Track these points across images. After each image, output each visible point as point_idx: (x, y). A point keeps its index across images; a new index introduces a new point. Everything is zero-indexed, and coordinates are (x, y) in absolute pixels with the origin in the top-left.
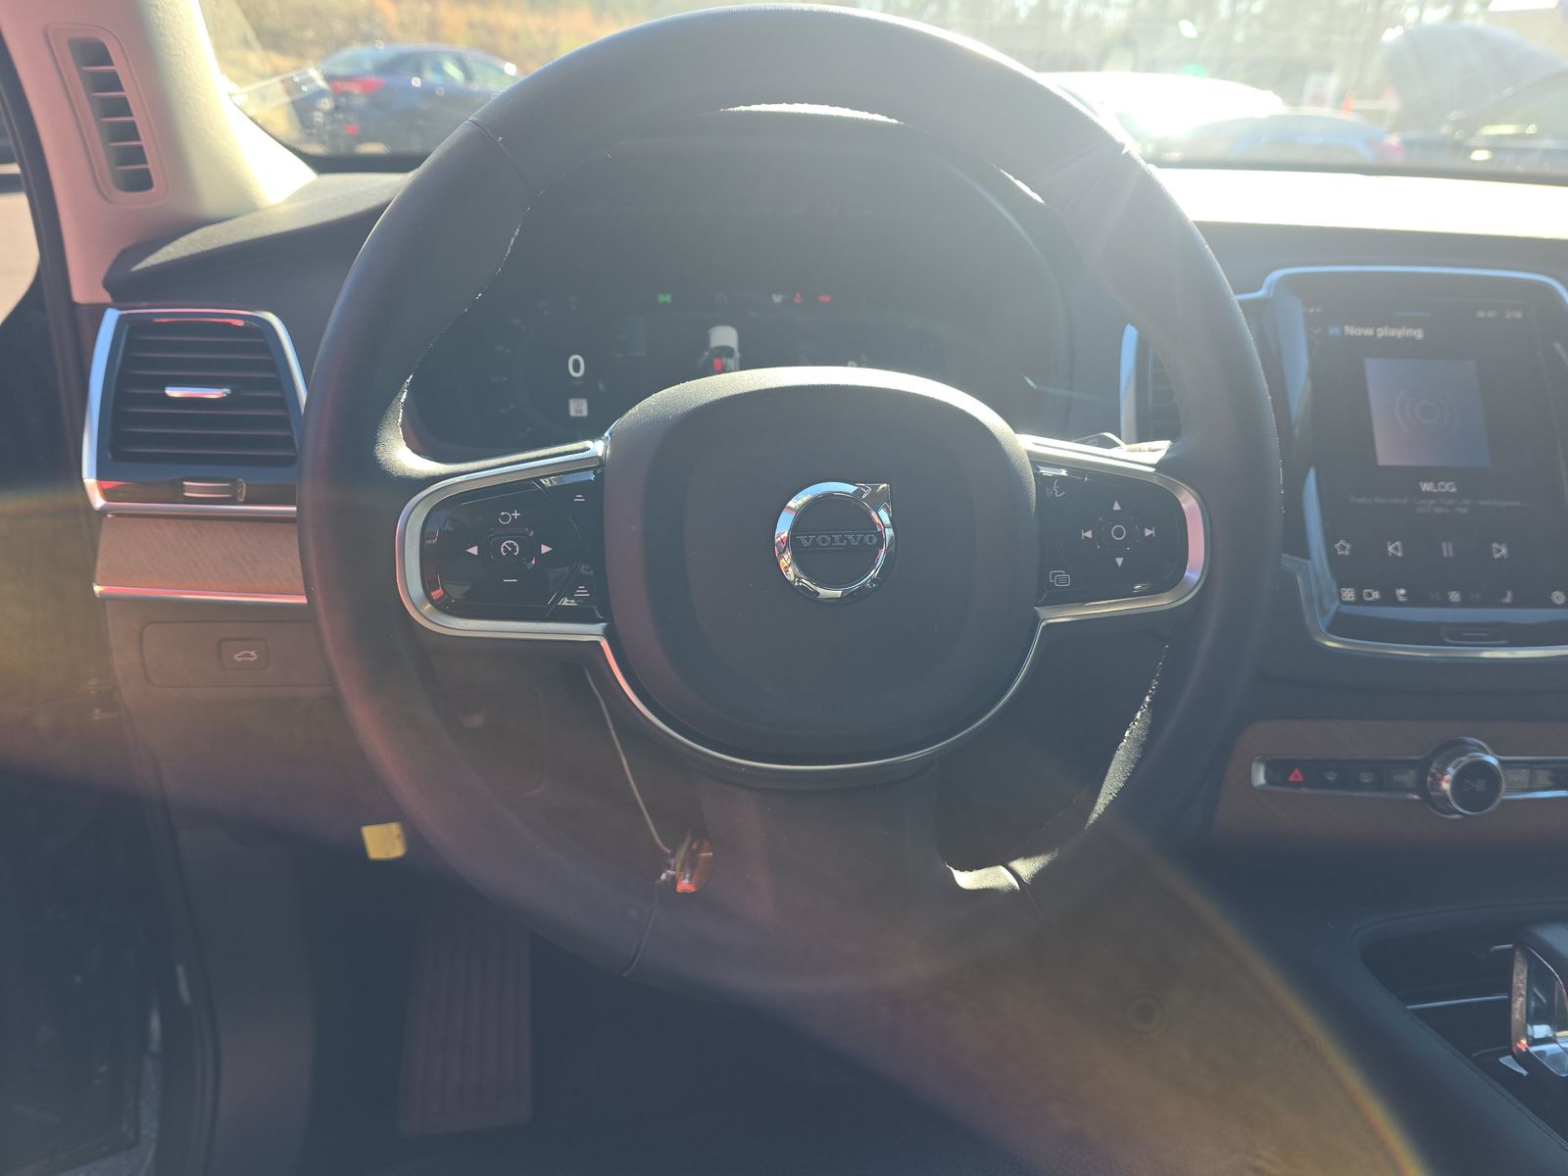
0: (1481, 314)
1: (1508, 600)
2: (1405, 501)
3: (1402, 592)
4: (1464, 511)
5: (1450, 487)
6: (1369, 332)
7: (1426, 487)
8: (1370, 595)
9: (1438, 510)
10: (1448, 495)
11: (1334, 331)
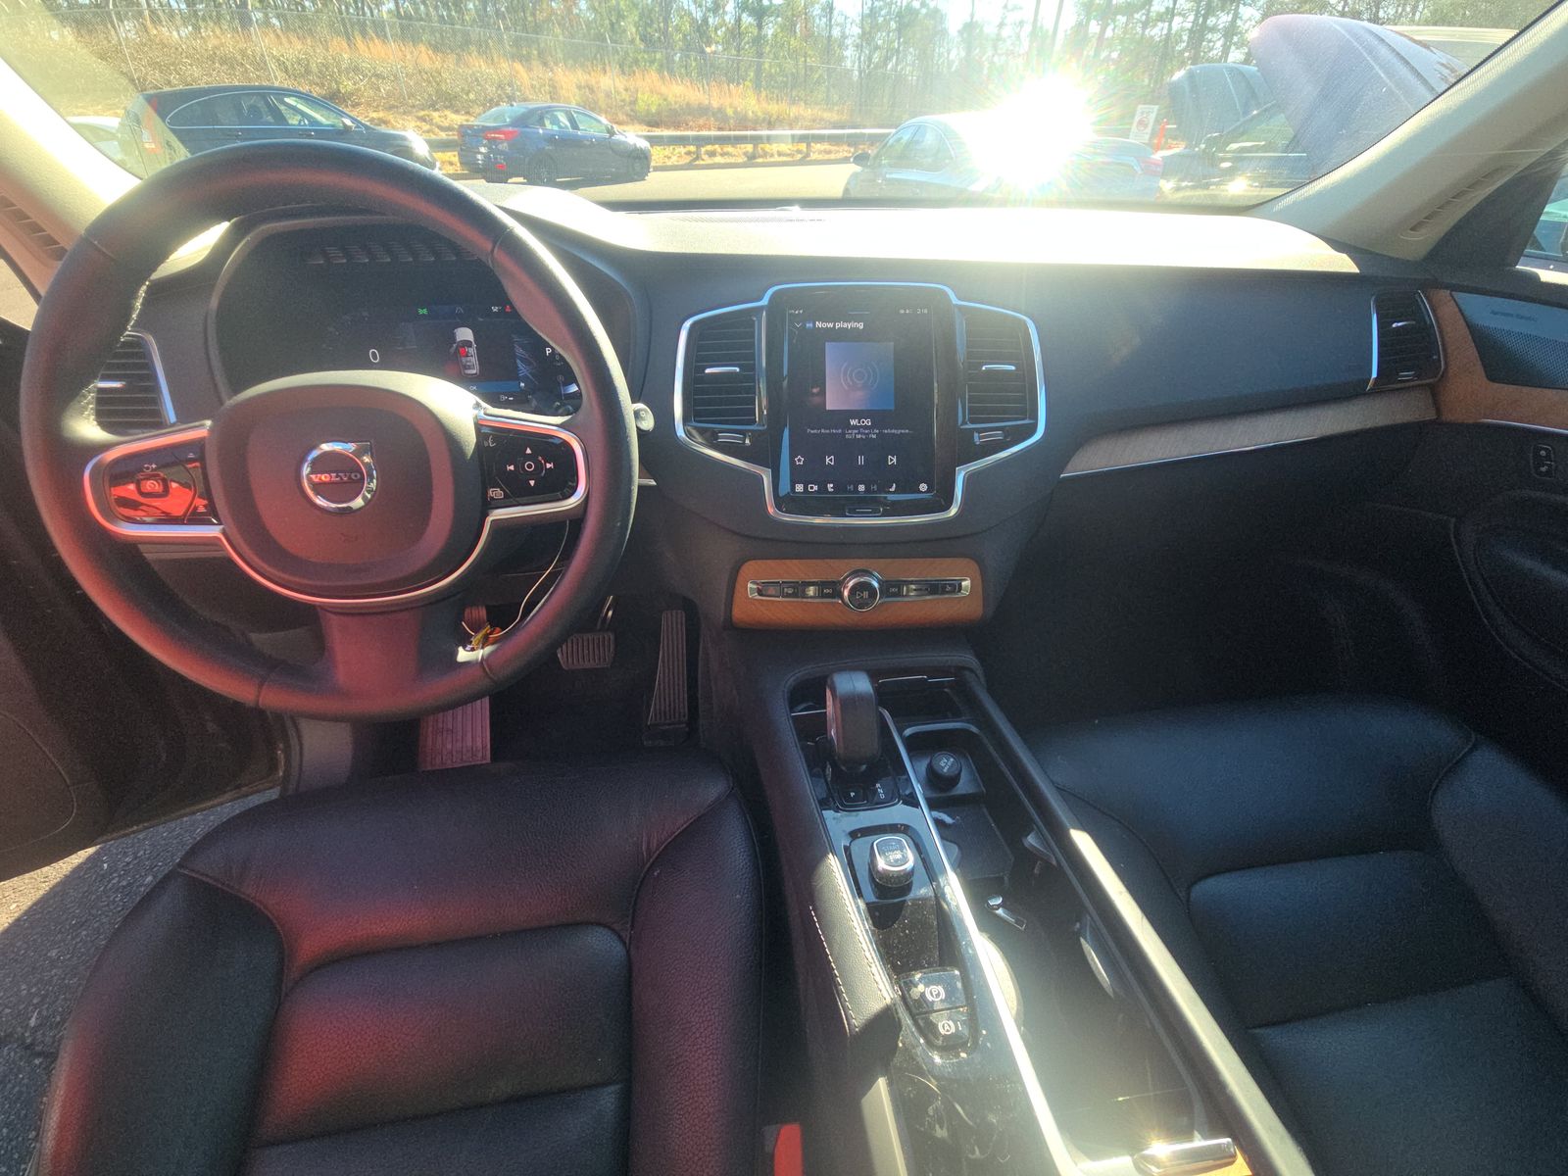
0: (902, 312)
1: (893, 489)
2: (840, 431)
3: (832, 485)
4: (874, 436)
5: (867, 422)
6: (831, 325)
7: (853, 422)
8: (812, 488)
9: (859, 436)
10: (866, 427)
11: (809, 325)
